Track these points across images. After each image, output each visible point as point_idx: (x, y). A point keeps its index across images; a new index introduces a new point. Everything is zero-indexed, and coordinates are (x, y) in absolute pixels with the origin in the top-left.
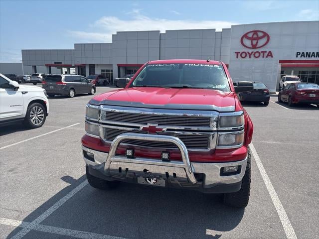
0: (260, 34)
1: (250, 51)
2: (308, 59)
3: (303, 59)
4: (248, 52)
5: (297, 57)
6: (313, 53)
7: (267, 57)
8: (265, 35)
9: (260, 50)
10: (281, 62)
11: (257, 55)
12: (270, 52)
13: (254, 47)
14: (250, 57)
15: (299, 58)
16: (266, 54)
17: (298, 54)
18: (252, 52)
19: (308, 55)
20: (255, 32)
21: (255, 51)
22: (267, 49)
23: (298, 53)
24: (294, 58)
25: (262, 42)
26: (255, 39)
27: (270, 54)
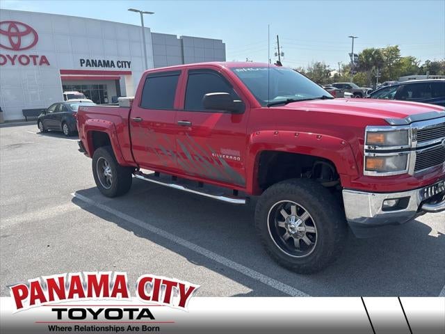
0: (22, 29)
1: (12, 54)
2: (94, 69)
3: (89, 68)
4: (8, 56)
5: (82, 65)
6: (100, 61)
7: (40, 64)
8: (29, 30)
9: (27, 53)
10: (62, 72)
11: (24, 60)
12: (43, 57)
13: (16, 47)
14: (13, 64)
15: (84, 68)
16: (38, 60)
17: (82, 62)
18: (15, 56)
19: (94, 63)
20: (13, 24)
21: (19, 53)
22: (37, 51)
23: (81, 60)
24: (78, 67)
25: (27, 40)
26: (14, 35)
27: (44, 61)
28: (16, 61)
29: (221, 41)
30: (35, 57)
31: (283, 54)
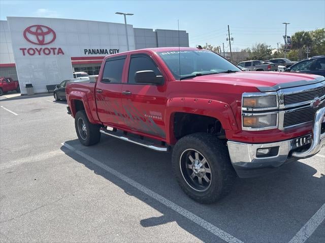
0: (45, 30)
1: (39, 47)
2: (94, 55)
3: (90, 55)
4: (36, 49)
5: (85, 54)
6: (98, 50)
7: (58, 54)
8: (50, 31)
9: (49, 46)
10: (73, 59)
11: (47, 52)
12: (60, 49)
13: (41, 43)
14: (40, 54)
15: (87, 55)
16: (56, 51)
17: (86, 51)
18: (41, 49)
19: (94, 52)
20: (39, 27)
21: (44, 47)
22: (56, 45)
23: (85, 50)
24: (84, 55)
25: (48, 38)
26: (40, 34)
27: (60, 51)
28: (42, 52)
29: (185, 31)
30: (54, 49)
31: (232, 39)
